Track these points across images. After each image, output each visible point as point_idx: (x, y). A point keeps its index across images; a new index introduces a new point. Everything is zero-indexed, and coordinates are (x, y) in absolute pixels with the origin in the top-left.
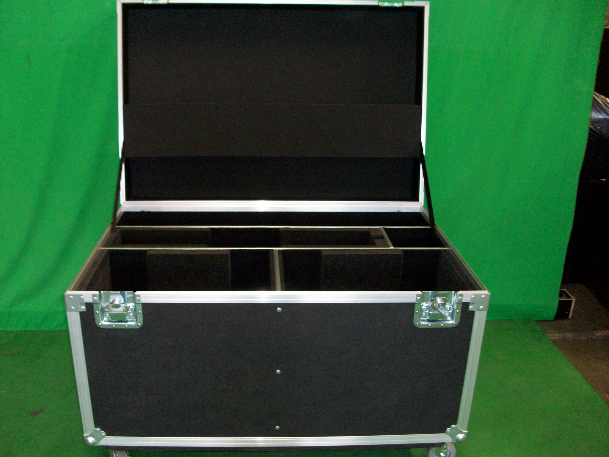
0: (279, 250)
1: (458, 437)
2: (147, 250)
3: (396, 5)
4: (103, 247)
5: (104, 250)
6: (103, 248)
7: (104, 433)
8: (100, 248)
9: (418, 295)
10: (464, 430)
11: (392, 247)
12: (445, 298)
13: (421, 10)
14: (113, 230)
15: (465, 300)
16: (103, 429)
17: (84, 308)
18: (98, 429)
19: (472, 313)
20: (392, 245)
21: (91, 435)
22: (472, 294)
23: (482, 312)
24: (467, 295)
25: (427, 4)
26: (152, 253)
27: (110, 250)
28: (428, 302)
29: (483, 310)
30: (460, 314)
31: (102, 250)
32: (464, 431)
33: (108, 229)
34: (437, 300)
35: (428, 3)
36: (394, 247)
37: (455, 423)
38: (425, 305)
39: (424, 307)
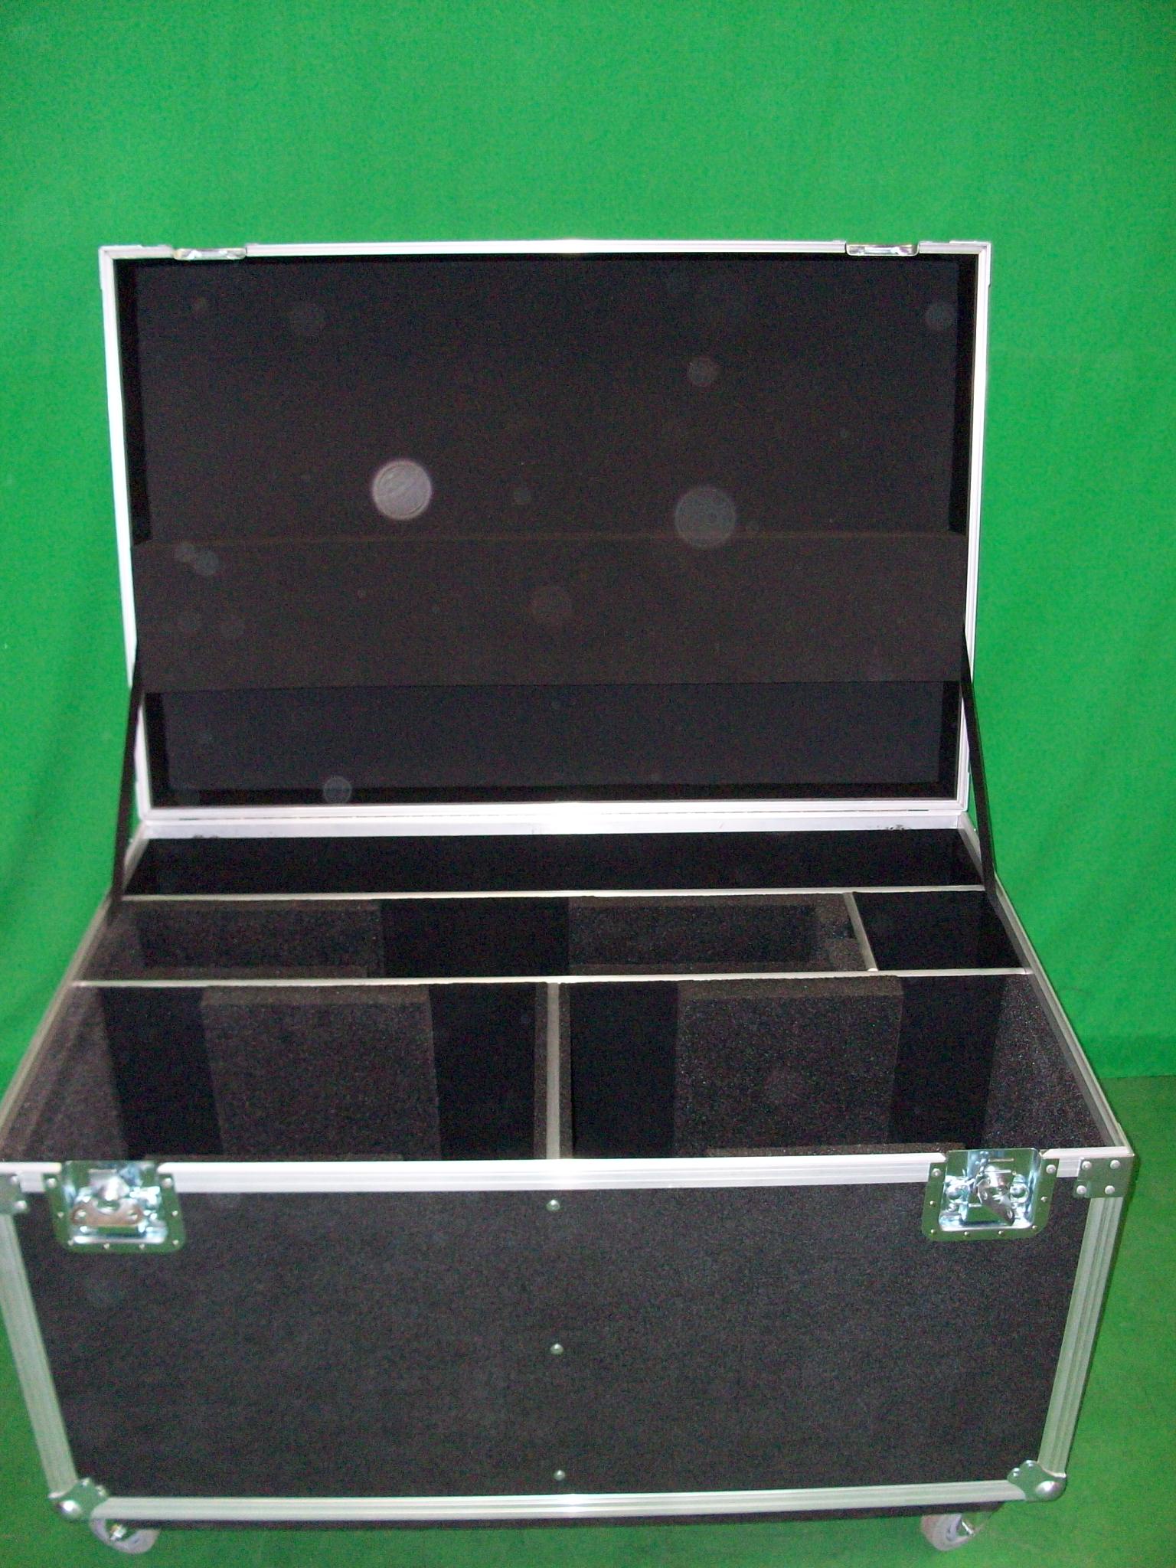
0: (562, 986)
1: (1043, 1489)
2: (201, 990)
3: (896, 251)
4: (85, 978)
5: (87, 989)
6: (83, 984)
7: (101, 1491)
8: (76, 984)
9: (933, 1166)
10: (1057, 1471)
11: (873, 971)
12: (1009, 1171)
13: (967, 265)
14: (114, 911)
15: (1063, 1172)
16: (97, 1480)
17: (22, 1205)
18: (86, 1482)
19: (1083, 1204)
20: (874, 964)
21: (68, 1497)
22: (1083, 1158)
23: (1112, 1200)
24: (1070, 1160)
25: (985, 247)
26: (215, 1000)
27: (101, 990)
28: (962, 1175)
29: (1115, 1195)
30: (1049, 1207)
31: (78, 988)
32: (1056, 1475)
33: (100, 914)
34: (988, 1176)
35: (989, 246)
36: (880, 968)
37: (1034, 1456)
38: (954, 1184)
39: (951, 1190)
